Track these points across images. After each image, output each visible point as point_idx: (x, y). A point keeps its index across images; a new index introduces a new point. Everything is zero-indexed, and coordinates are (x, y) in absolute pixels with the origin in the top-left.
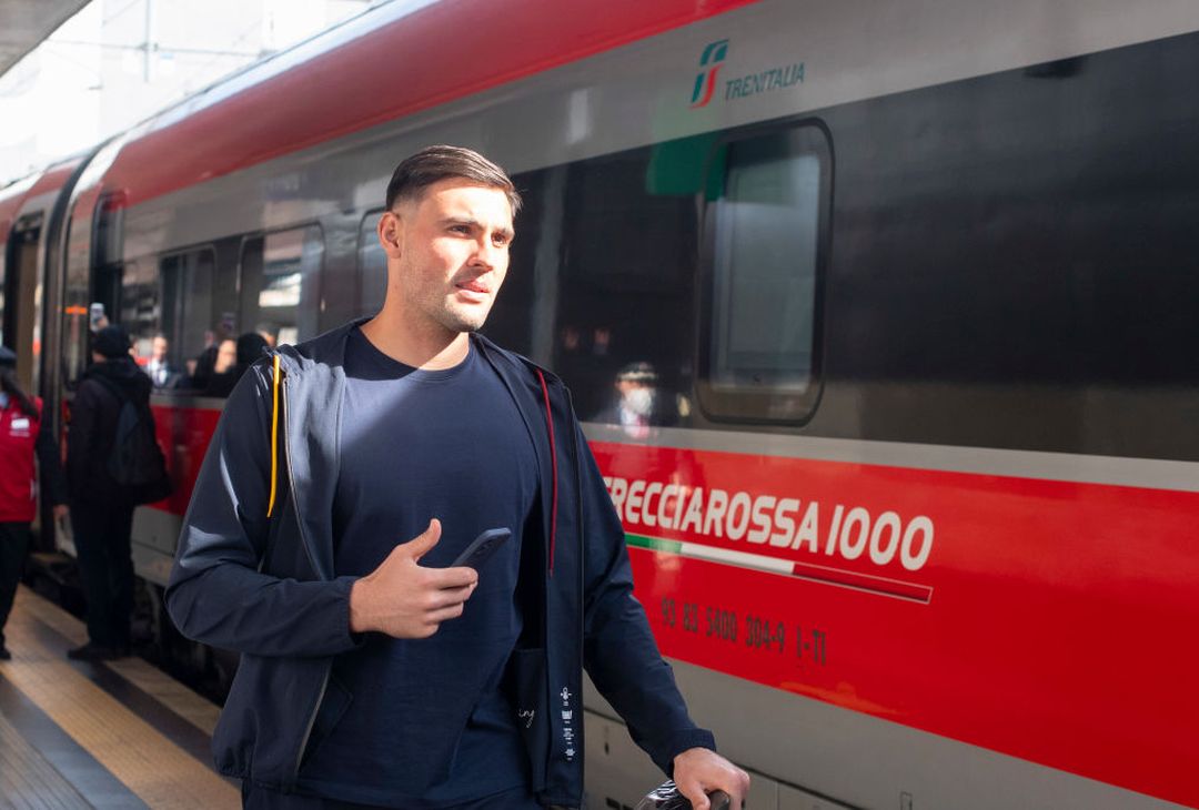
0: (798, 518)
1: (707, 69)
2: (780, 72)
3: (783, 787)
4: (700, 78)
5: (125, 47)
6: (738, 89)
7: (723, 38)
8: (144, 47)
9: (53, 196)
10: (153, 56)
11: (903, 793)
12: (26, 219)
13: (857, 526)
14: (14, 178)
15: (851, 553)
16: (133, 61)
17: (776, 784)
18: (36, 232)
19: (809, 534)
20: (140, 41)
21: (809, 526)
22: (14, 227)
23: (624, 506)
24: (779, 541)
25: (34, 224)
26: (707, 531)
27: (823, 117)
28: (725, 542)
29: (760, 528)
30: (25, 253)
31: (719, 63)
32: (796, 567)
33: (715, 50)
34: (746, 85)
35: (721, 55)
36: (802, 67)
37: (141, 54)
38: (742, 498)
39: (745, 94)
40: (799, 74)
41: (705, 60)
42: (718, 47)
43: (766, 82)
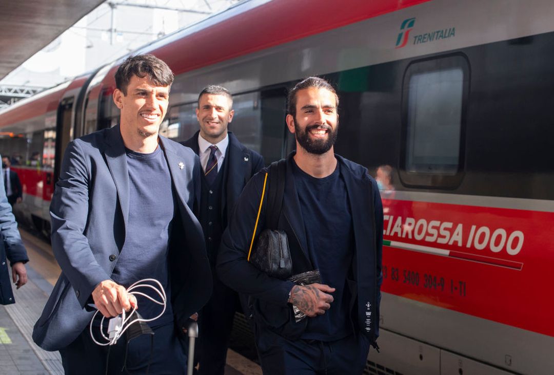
0: (452, 231)
1: (404, 31)
2: (442, 31)
3: (442, 350)
4: (400, 35)
5: (103, 30)
6: (420, 38)
7: (412, 17)
8: (110, 30)
9: (79, 90)
10: (114, 34)
11: (506, 355)
12: (66, 99)
13: (483, 235)
14: (58, 83)
15: (479, 247)
16: (105, 36)
17: (439, 350)
18: (71, 105)
19: (458, 237)
20: (109, 27)
21: (458, 234)
22: (61, 103)
24: (440, 241)
25: (70, 102)
26: (404, 236)
28: (413, 241)
29: (432, 235)
30: (66, 114)
31: (410, 28)
32: (450, 252)
33: (408, 23)
34: (424, 38)
35: (411, 24)
36: (454, 29)
37: (109, 33)
38: (423, 221)
39: (423, 42)
40: (452, 32)
41: (403, 27)
42: (410, 21)
43: (435, 36)
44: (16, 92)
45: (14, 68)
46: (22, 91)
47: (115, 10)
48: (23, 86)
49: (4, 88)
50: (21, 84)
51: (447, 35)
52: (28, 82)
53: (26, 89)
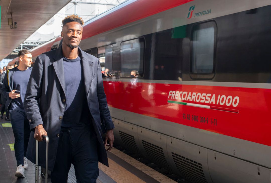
0: (211, 97)
1: (190, 11)
2: (206, 11)
3: (208, 149)
4: (189, 13)
6: (197, 14)
7: (194, 5)
9: (59, 42)
11: (233, 150)
12: (54, 46)
13: (223, 99)
14: (51, 39)
15: (222, 104)
17: (207, 149)
19: (213, 100)
21: (213, 99)
22: (52, 48)
23: (175, 96)
24: (207, 102)
25: (56, 47)
26: (192, 100)
27: (215, 20)
28: (196, 103)
29: (203, 100)
31: (193, 10)
32: (210, 107)
33: (192, 8)
34: (199, 14)
35: (193, 9)
36: (210, 10)
38: (199, 94)
39: (198, 16)
40: (210, 12)
41: (190, 10)
42: (193, 7)
43: (203, 14)
44: (35, 44)
45: (32, 33)
46: (37, 43)
47: (76, 6)
48: (38, 41)
49: (29, 42)
50: (37, 40)
51: (208, 13)
52: (40, 39)
53: (39, 42)
